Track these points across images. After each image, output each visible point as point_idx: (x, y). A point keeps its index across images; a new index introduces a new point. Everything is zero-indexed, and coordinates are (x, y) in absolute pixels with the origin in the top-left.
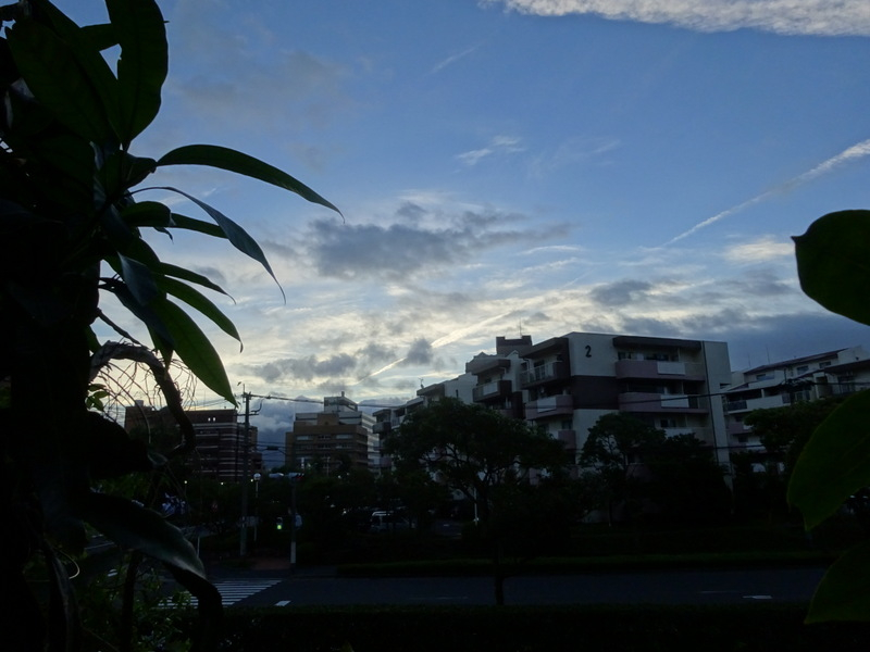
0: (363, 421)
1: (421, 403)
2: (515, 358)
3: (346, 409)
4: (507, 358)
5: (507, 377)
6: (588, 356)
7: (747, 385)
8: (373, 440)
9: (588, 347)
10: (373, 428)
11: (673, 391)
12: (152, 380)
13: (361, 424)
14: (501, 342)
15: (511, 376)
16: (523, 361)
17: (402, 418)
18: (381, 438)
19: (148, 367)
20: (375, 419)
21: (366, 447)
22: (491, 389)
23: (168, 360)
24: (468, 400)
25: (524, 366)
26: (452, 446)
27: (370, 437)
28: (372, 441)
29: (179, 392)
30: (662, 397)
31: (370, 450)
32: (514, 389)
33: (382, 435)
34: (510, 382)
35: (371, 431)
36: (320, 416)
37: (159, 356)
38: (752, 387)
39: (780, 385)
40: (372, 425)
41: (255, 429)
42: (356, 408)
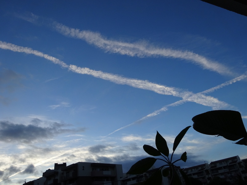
2: (60, 171)
4: (58, 171)
6: (83, 170)
7: (127, 177)
9: (83, 167)
11: (107, 180)
14: (56, 165)
15: (58, 177)
16: (62, 172)
22: (51, 182)
25: (63, 173)
30: (105, 182)
32: (59, 182)
34: (57, 179)
38: (129, 178)
39: (135, 177)
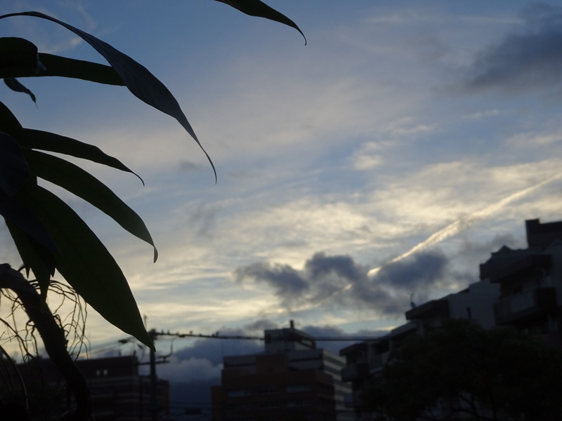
0: (327, 363)
1: (414, 330)
3: (298, 347)
5: (548, 282)
8: (343, 391)
10: (342, 373)
12: (22, 316)
13: (322, 367)
15: (554, 281)
17: (385, 356)
18: (355, 388)
19: (15, 295)
20: (343, 360)
21: (334, 403)
22: (524, 302)
23: (45, 283)
24: (486, 321)
26: (468, 396)
27: (337, 388)
28: (341, 393)
29: (62, 331)
31: (338, 407)
33: (357, 383)
34: (554, 289)
35: (338, 378)
36: (260, 358)
37: (32, 277)
40: (339, 368)
41: (165, 383)
42: (314, 344)
